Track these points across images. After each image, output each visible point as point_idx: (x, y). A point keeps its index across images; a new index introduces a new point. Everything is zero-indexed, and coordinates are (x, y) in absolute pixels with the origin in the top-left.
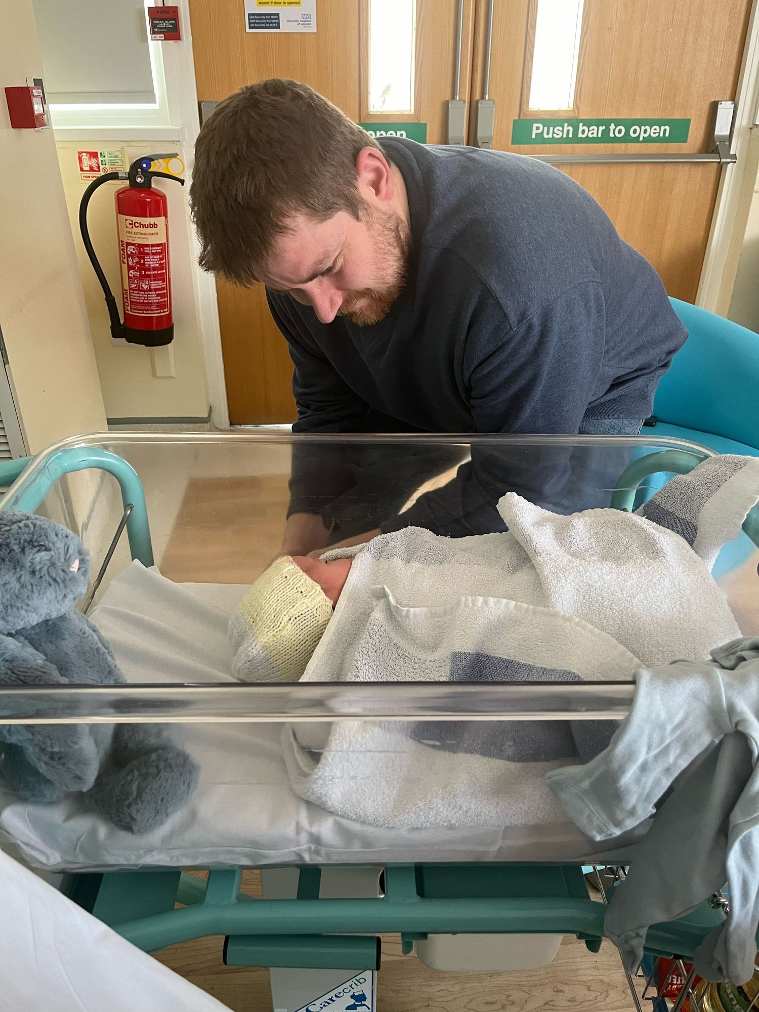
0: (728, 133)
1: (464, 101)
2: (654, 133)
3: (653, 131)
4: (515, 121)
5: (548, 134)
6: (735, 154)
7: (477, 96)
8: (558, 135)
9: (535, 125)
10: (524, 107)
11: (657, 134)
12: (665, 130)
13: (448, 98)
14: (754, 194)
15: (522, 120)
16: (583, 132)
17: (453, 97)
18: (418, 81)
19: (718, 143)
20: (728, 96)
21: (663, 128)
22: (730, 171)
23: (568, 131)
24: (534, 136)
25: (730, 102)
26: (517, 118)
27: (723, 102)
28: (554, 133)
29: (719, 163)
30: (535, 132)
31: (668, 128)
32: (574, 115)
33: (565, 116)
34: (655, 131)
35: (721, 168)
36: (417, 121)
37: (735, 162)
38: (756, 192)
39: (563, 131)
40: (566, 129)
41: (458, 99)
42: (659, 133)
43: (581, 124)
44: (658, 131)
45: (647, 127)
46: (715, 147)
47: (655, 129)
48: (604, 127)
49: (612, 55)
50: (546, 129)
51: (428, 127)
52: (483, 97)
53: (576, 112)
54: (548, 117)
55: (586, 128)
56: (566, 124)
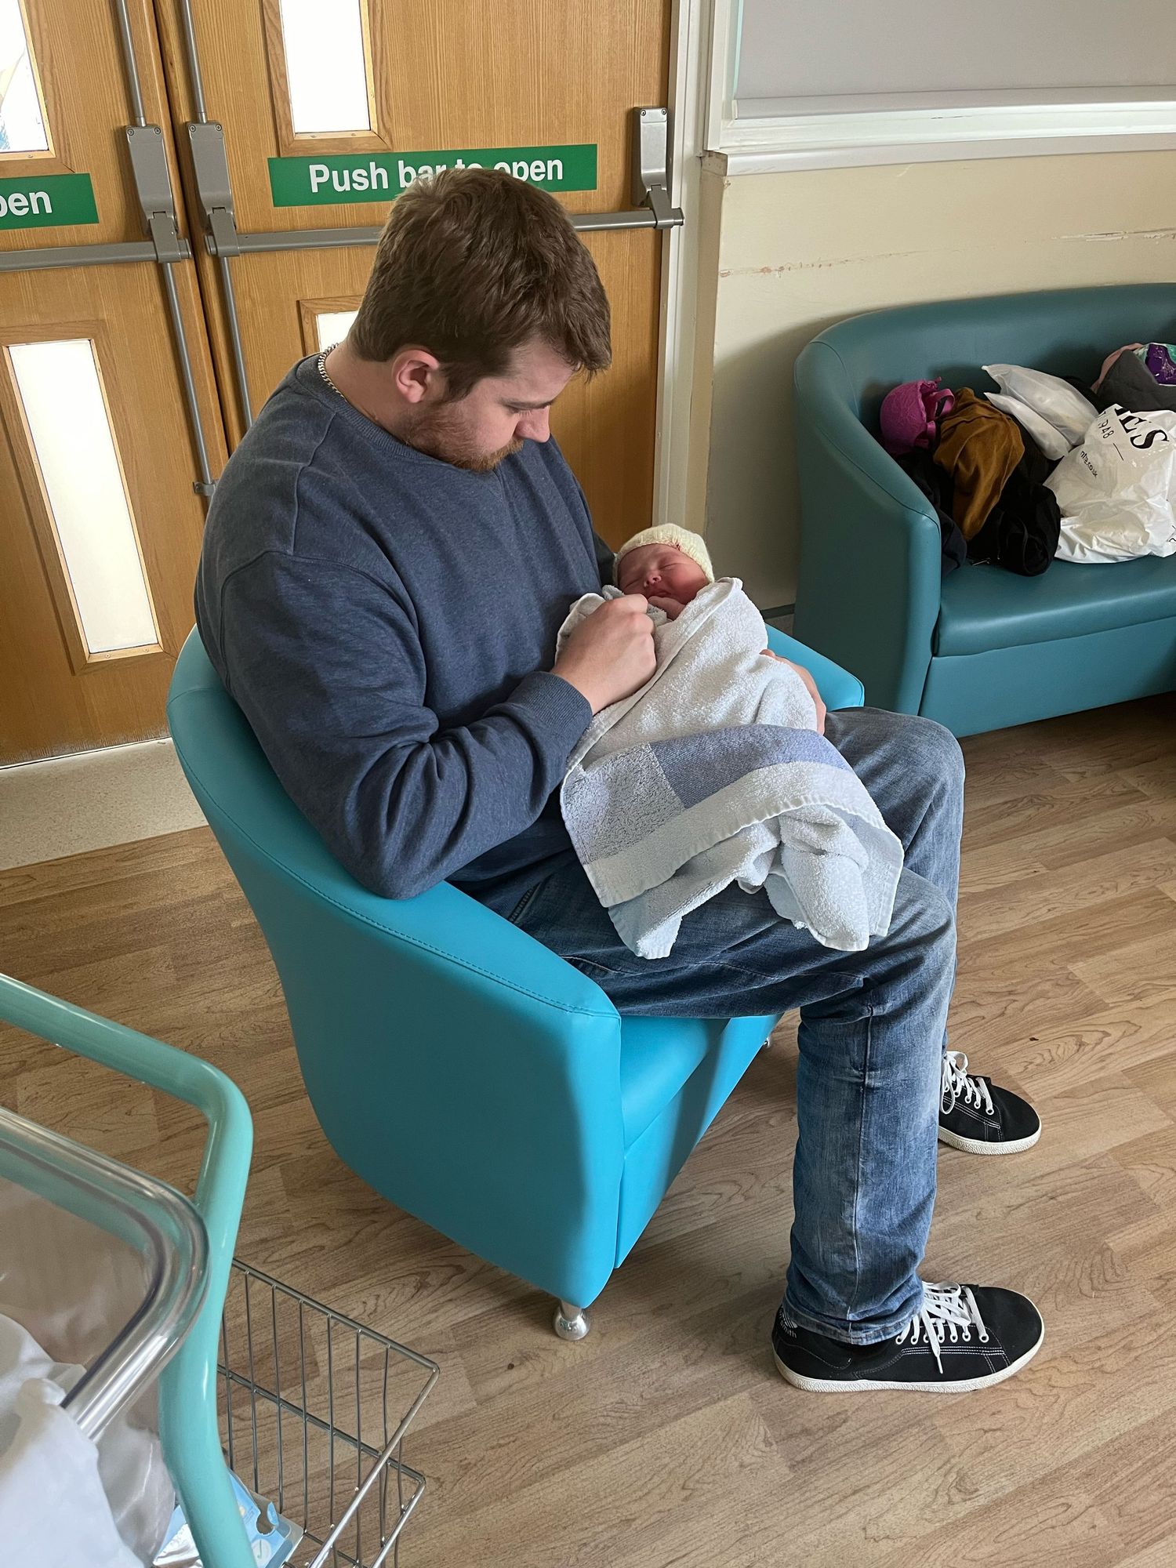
0: (664, 170)
1: (158, 129)
2: (538, 174)
3: (533, 170)
4: (269, 159)
5: (341, 184)
6: (680, 208)
7: (184, 116)
8: (361, 184)
9: (313, 168)
10: (283, 132)
11: (543, 176)
12: (555, 167)
13: (125, 122)
14: (720, 279)
15: (284, 158)
16: (408, 177)
17: (134, 122)
18: (50, 92)
19: (649, 190)
20: (654, 98)
21: (550, 164)
22: (677, 240)
23: (379, 176)
24: (315, 189)
25: (659, 111)
26: (274, 156)
27: (647, 111)
28: (352, 181)
29: (655, 226)
30: (315, 181)
31: (558, 163)
32: (385, 147)
33: (366, 148)
34: (538, 171)
35: (660, 237)
36: (70, 172)
37: (682, 224)
38: (723, 275)
39: (369, 177)
40: (374, 173)
41: (143, 125)
42: (546, 173)
43: (401, 163)
44: (543, 169)
45: (523, 164)
46: (645, 197)
47: (538, 167)
48: (444, 167)
49: (435, 28)
50: (335, 173)
51: (94, 182)
52: (195, 118)
53: (387, 140)
54: (335, 152)
55: (410, 169)
56: (372, 165)
